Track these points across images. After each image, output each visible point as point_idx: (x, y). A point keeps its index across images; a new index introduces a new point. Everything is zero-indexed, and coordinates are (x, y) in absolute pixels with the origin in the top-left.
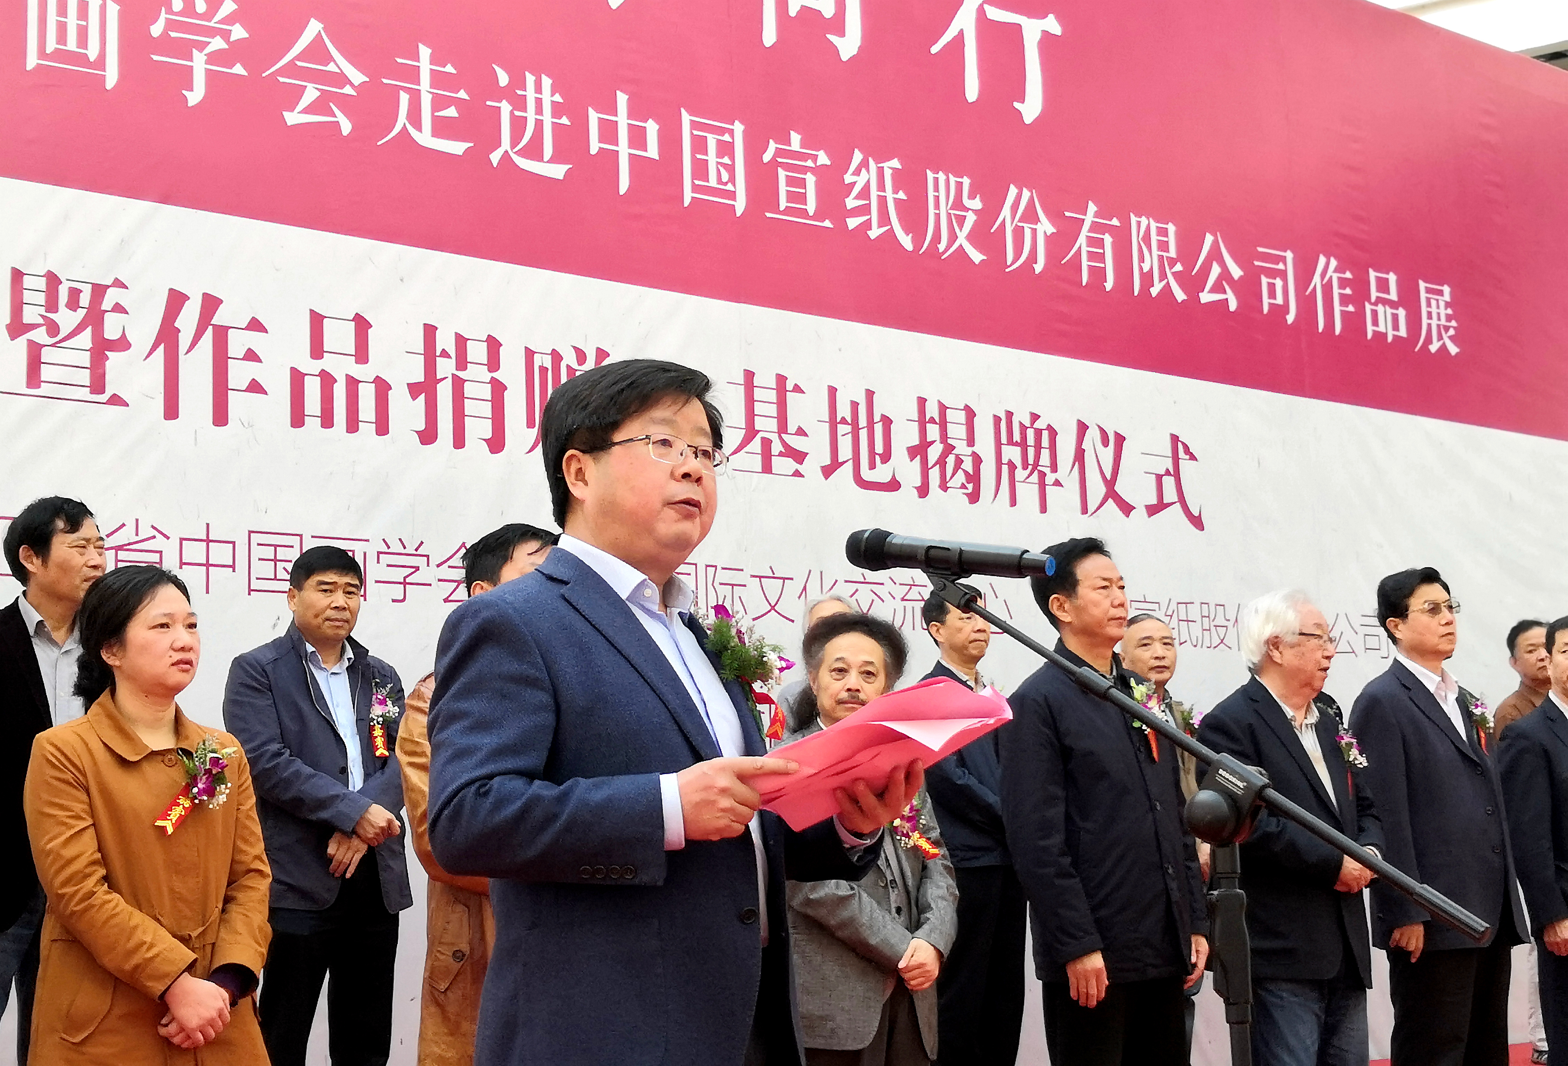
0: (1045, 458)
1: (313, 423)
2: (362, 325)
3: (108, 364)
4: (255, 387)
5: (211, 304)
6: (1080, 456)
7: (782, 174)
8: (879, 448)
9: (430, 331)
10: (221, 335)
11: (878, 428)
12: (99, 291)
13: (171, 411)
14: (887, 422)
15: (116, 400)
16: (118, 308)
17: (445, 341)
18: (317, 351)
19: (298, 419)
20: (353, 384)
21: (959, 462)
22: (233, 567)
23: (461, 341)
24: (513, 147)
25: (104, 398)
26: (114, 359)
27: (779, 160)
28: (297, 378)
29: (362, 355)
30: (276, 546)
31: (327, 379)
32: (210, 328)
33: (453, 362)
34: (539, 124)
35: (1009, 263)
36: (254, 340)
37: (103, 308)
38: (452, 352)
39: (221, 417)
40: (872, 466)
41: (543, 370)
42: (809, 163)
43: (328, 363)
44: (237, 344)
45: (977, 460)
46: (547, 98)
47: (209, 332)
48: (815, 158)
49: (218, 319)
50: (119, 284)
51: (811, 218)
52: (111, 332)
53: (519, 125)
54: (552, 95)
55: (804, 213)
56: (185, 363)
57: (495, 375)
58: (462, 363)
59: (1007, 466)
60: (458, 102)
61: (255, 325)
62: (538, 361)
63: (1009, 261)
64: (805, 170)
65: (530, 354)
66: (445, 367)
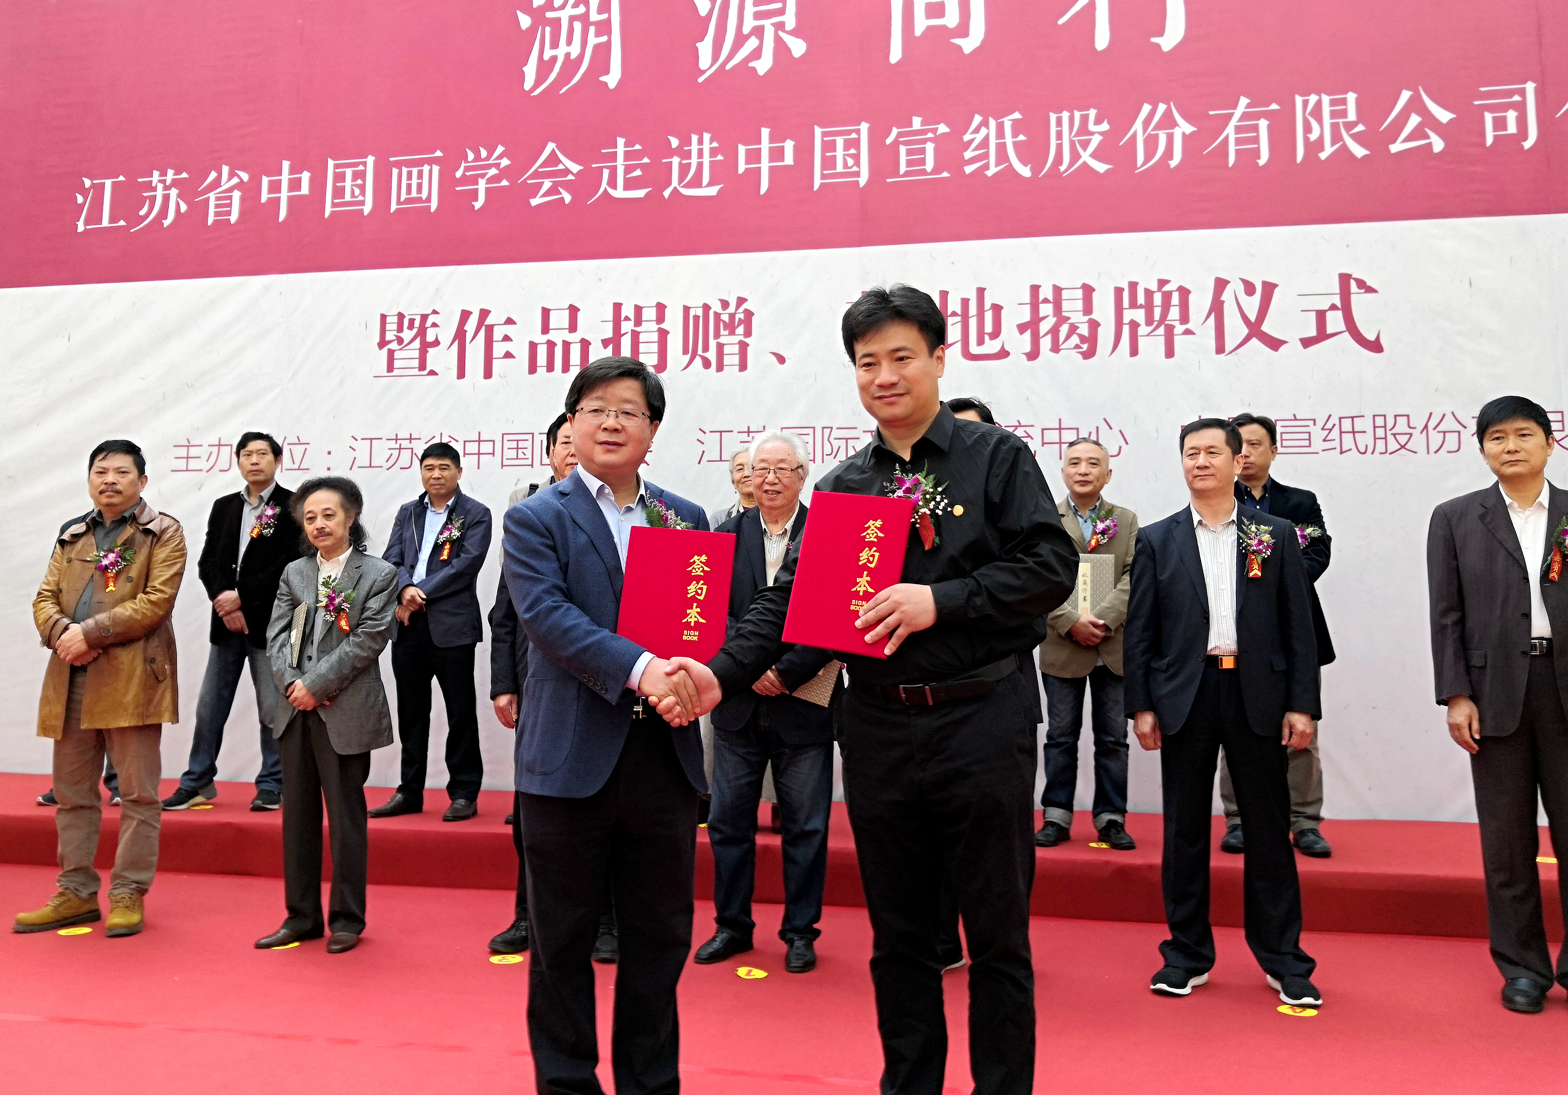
0: (1174, 313)
1: (541, 370)
2: (573, 310)
3: (428, 355)
4: (508, 355)
5: (484, 314)
6: (1217, 308)
7: (903, 149)
8: (989, 328)
9: (617, 307)
10: (490, 329)
11: (989, 316)
12: (424, 317)
13: (461, 374)
14: (997, 309)
15: (432, 373)
16: (434, 325)
17: (628, 311)
18: (545, 329)
19: (533, 369)
20: (566, 345)
21: (1073, 329)
22: (493, 454)
23: (638, 310)
24: (679, 185)
25: (426, 372)
26: (431, 351)
27: (901, 140)
28: (533, 346)
29: (573, 328)
30: (518, 441)
31: (551, 345)
32: (484, 327)
33: (632, 323)
34: (700, 165)
35: (1139, 165)
36: (509, 330)
37: (426, 326)
38: (632, 316)
39: (488, 374)
40: (981, 342)
41: (696, 318)
42: (930, 135)
43: (552, 336)
44: (498, 334)
45: (1094, 325)
46: (706, 147)
47: (483, 329)
48: (934, 131)
49: (488, 322)
50: (435, 312)
51: (931, 174)
52: (430, 338)
53: (684, 169)
54: (711, 143)
55: (924, 172)
56: (469, 347)
57: (662, 326)
58: (638, 321)
59: (1128, 326)
60: (642, 167)
61: (510, 321)
62: (692, 313)
63: (1139, 164)
64: (924, 141)
65: (686, 309)
66: (627, 327)
